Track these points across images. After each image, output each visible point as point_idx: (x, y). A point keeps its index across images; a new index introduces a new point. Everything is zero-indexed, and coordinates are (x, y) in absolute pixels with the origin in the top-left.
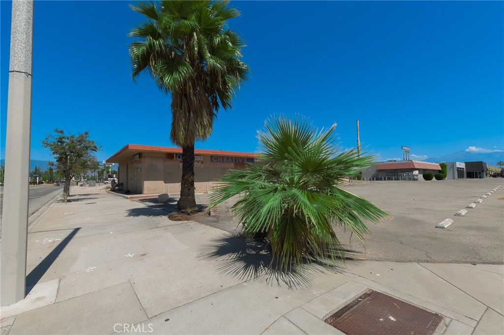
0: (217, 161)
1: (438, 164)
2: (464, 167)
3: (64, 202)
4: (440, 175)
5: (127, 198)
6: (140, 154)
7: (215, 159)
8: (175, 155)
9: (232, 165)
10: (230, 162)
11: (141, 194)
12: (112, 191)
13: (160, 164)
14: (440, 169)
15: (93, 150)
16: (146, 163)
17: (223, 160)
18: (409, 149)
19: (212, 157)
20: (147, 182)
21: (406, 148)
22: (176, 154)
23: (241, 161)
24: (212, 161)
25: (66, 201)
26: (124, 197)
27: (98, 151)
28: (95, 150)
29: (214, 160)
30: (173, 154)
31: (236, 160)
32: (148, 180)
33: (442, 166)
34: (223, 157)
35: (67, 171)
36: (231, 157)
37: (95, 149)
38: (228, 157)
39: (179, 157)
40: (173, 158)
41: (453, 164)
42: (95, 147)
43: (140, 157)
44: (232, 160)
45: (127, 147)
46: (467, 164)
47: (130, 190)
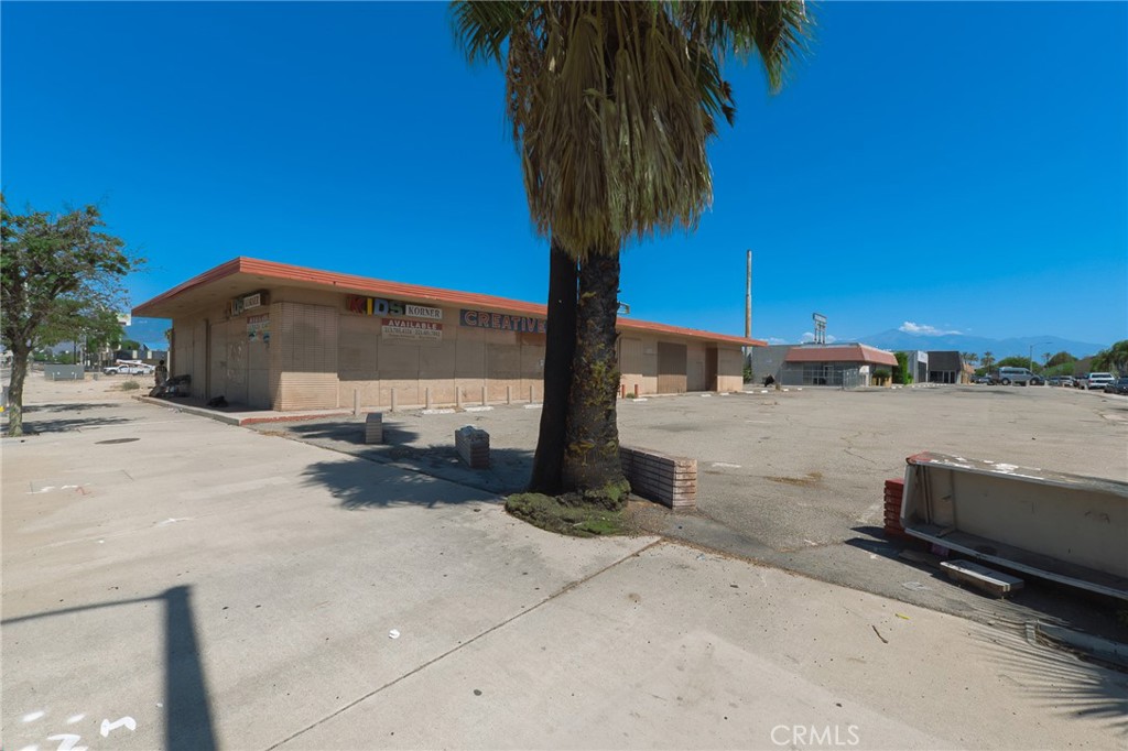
0: (477, 326)
1: (892, 354)
2: (926, 362)
3: (12, 434)
4: (898, 374)
5: (236, 423)
6: (265, 294)
7: (471, 318)
8: (370, 302)
9: (511, 337)
10: (506, 328)
11: (270, 408)
12: (158, 396)
13: (328, 325)
14: (896, 364)
15: (112, 267)
16: (285, 319)
17: (490, 323)
18: (824, 320)
19: (463, 312)
20: (291, 374)
21: (820, 319)
22: (374, 299)
23: (531, 328)
24: (463, 323)
25: (18, 430)
26: (217, 418)
27: (130, 274)
28: (119, 271)
29: (467, 320)
30: (366, 298)
31: (520, 324)
32: (293, 370)
33: (900, 357)
34: (490, 314)
35: (22, 331)
36: (510, 317)
37: (118, 266)
38: (503, 316)
39: (381, 309)
40: (366, 309)
41: (914, 354)
42: (122, 260)
43: (263, 303)
44: (512, 322)
45: (234, 267)
46: (930, 354)
47: (226, 399)
